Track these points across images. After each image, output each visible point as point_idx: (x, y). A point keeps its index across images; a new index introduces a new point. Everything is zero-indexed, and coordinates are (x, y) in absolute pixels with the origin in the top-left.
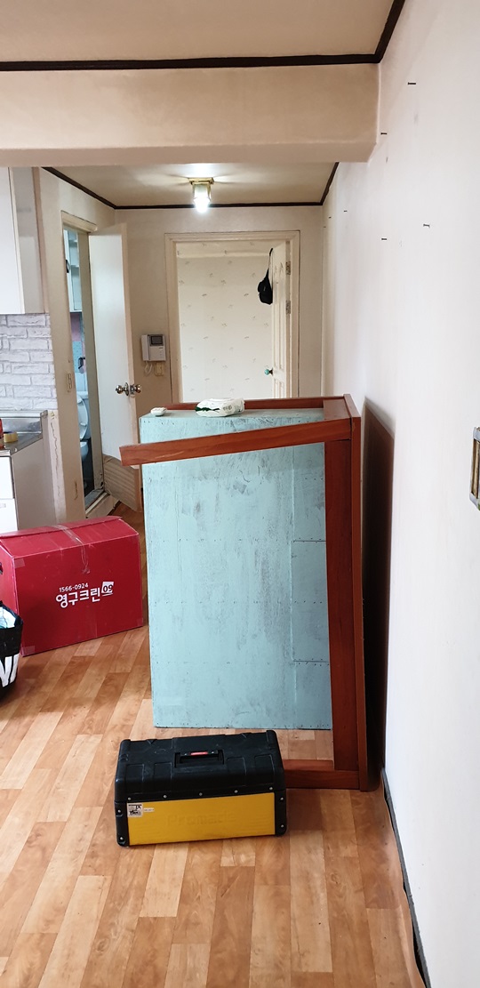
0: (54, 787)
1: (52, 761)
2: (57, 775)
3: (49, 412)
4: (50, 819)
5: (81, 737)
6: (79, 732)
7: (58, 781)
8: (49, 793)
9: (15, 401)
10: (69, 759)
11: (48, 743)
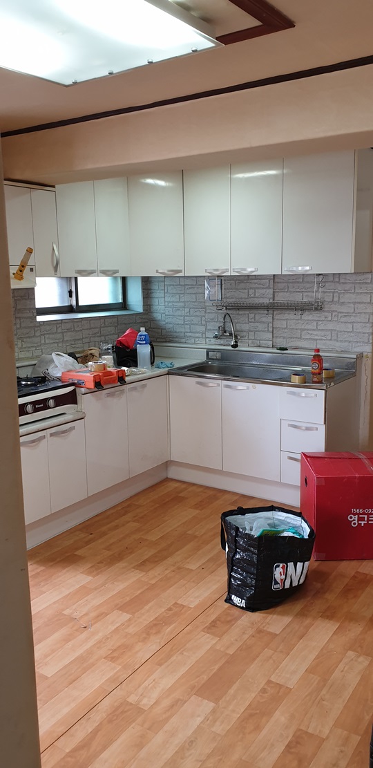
0: (319, 698)
1: (321, 669)
2: (324, 685)
3: (365, 354)
4: (310, 730)
5: (351, 654)
6: (350, 649)
7: (324, 692)
8: (314, 702)
9: (338, 344)
10: (337, 674)
11: (322, 650)
